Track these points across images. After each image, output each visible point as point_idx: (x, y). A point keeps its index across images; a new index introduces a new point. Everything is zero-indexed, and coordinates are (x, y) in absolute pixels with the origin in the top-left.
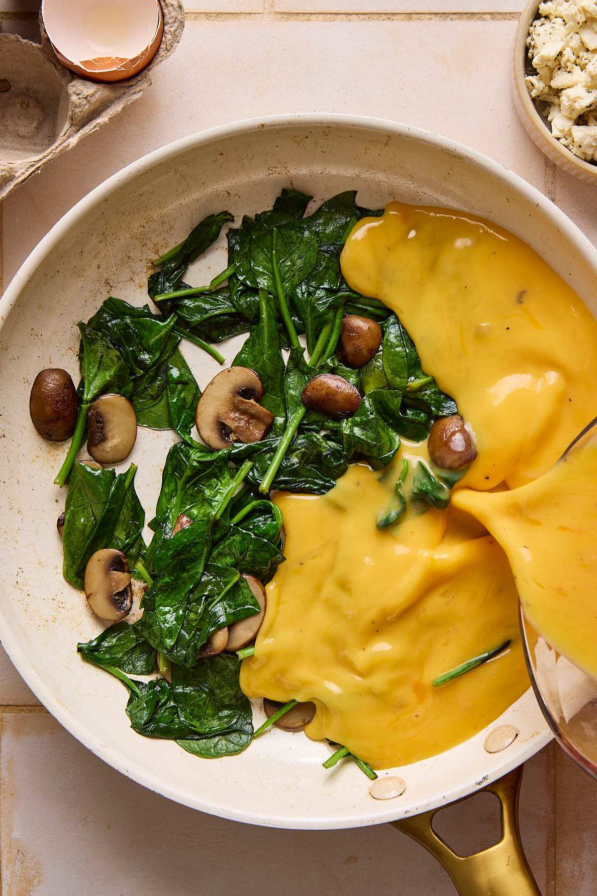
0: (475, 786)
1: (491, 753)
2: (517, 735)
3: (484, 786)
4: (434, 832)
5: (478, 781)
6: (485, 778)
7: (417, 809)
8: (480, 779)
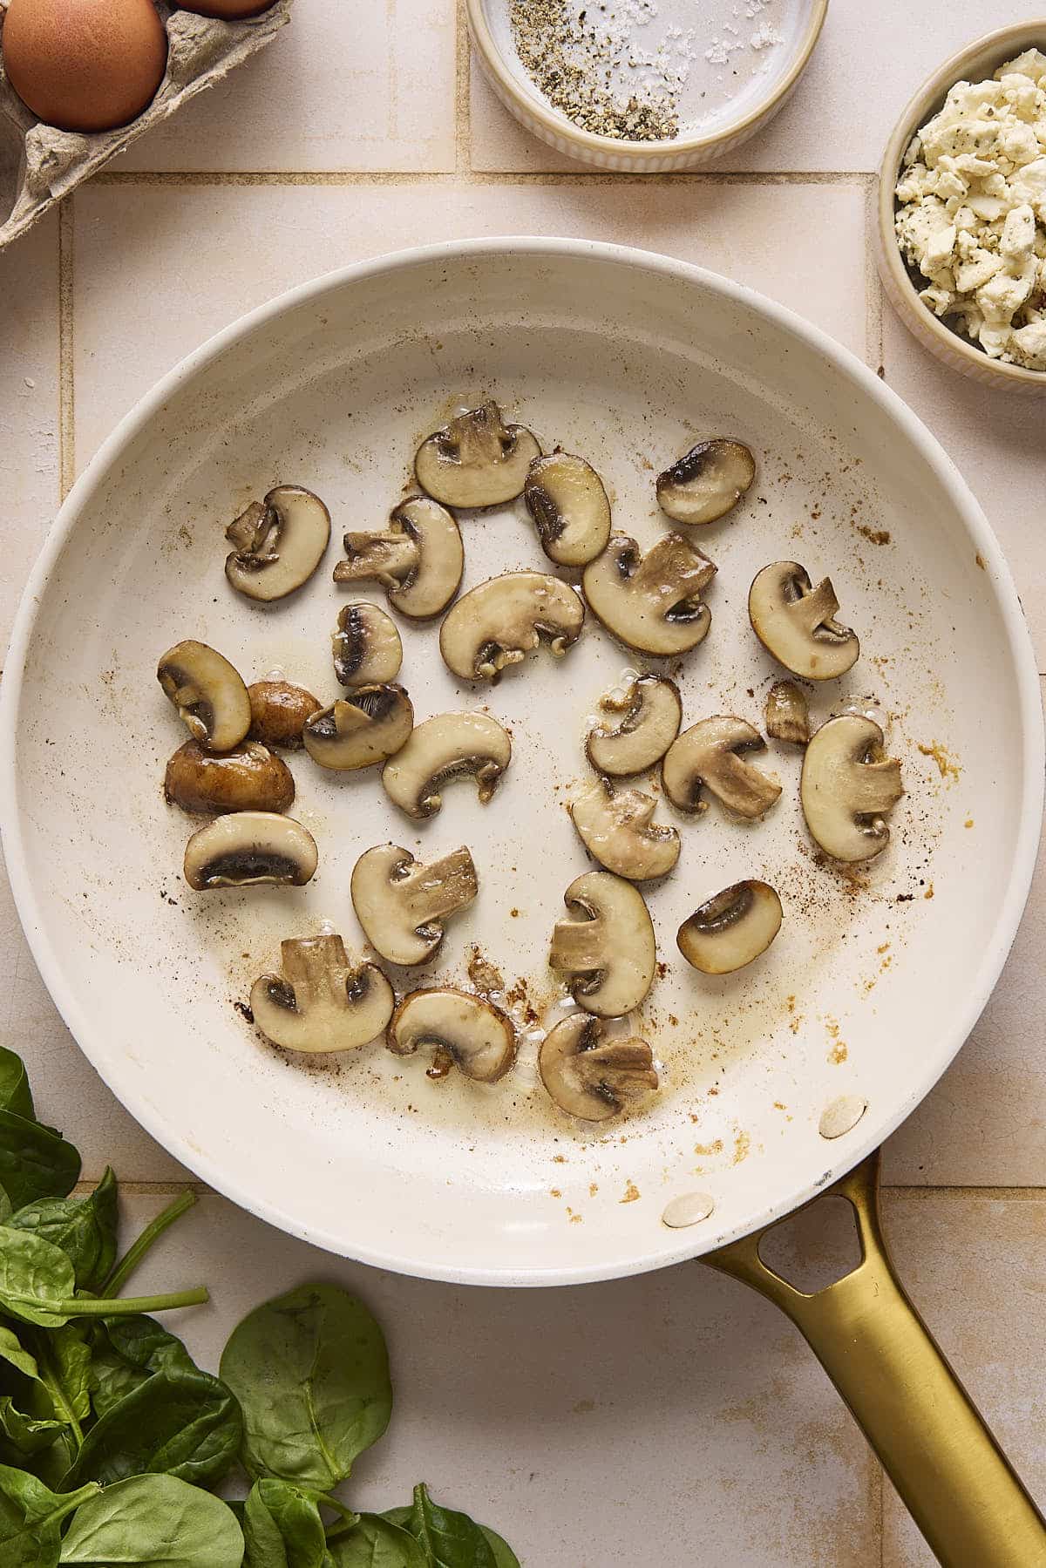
0: (814, 1188)
1: (831, 1138)
2: (865, 1107)
3: (826, 1187)
4: (762, 1262)
5: (818, 1180)
6: (827, 1175)
7: (734, 1232)
8: (820, 1177)
